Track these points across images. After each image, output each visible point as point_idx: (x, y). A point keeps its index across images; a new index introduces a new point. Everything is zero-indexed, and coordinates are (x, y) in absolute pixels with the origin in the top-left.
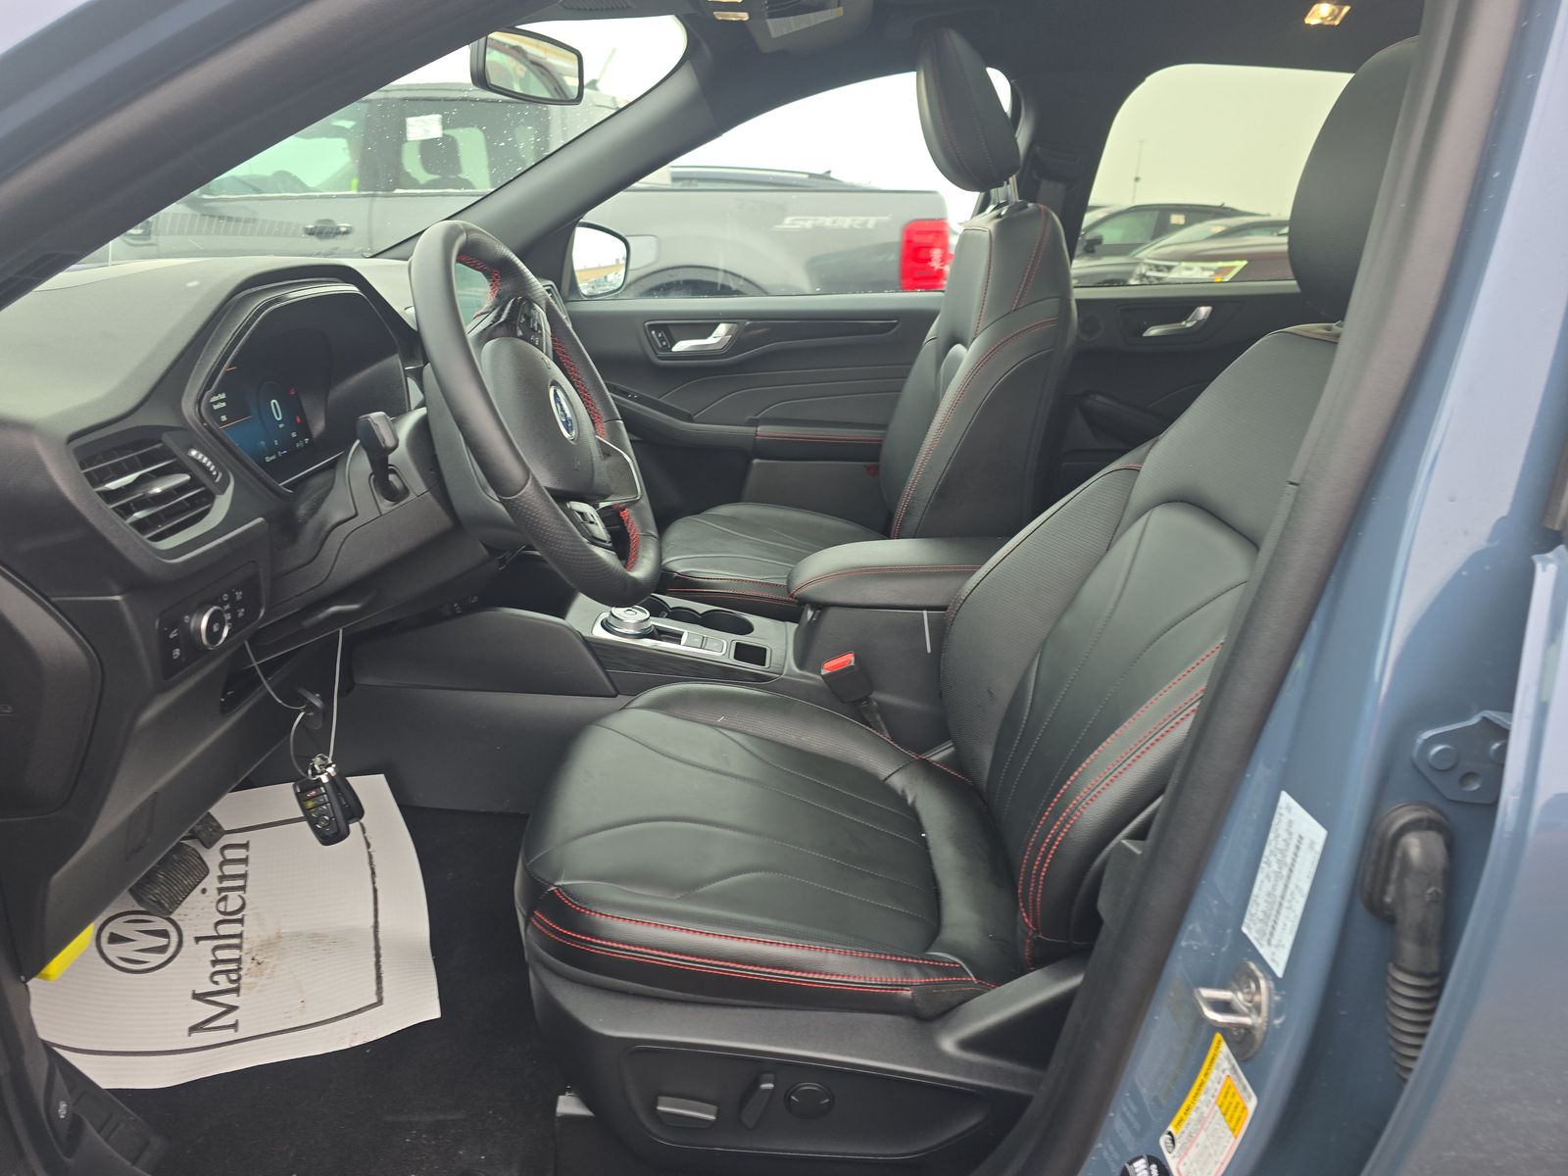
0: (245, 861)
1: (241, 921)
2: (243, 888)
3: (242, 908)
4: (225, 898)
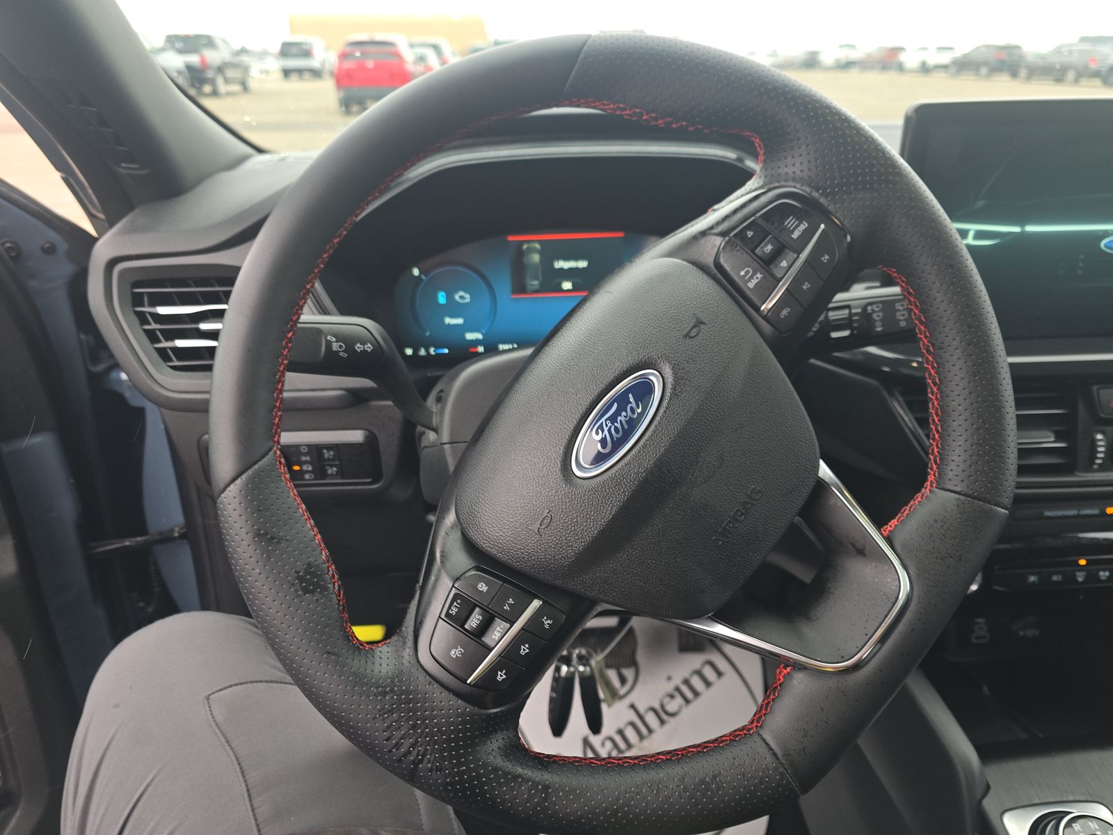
0: (708, 684)
1: (662, 722)
2: (687, 701)
3: (672, 715)
4: (672, 696)
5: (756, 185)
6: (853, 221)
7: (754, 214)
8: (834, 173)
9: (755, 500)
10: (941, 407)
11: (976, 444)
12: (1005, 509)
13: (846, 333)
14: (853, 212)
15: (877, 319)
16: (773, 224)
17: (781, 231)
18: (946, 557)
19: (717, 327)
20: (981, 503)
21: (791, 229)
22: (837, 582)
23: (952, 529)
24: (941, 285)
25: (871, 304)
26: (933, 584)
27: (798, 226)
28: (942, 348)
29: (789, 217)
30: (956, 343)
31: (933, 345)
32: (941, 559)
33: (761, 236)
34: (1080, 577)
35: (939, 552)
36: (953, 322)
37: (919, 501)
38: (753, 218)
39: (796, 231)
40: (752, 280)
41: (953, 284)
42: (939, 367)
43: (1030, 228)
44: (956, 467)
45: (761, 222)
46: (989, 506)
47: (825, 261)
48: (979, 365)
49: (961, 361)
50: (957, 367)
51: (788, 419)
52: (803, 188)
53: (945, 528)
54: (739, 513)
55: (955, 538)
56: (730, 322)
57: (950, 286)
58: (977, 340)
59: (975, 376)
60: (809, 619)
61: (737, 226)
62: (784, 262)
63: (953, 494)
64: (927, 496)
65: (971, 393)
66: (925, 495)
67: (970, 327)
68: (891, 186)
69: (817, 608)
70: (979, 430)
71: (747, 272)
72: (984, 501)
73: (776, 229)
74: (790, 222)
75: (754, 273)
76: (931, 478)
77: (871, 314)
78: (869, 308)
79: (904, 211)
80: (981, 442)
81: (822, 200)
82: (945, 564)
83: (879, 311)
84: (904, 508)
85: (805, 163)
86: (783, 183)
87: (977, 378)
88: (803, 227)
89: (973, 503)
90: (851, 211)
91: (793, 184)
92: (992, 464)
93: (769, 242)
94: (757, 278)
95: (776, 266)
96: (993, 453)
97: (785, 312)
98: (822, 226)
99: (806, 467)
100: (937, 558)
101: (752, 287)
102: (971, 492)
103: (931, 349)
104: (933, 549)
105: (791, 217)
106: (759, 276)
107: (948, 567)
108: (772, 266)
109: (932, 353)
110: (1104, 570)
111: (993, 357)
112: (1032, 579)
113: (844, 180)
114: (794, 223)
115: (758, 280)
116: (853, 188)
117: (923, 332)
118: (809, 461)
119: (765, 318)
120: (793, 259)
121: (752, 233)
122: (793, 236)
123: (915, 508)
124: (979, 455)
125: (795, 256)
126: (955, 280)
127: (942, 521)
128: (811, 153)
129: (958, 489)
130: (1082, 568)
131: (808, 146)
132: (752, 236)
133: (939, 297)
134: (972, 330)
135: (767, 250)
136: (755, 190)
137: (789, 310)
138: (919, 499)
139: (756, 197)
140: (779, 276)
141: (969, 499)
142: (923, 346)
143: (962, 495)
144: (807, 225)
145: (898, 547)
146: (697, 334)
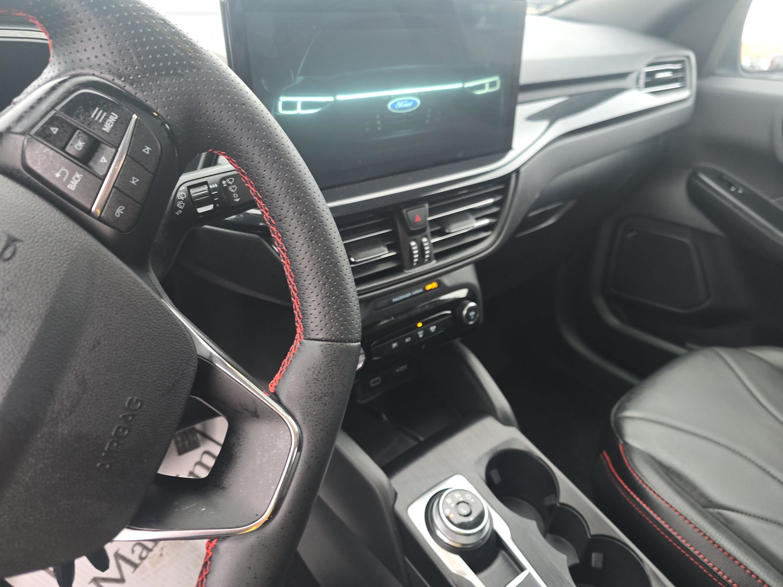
5: (52, 74)
6: (166, 108)
7: (53, 108)
8: (132, 58)
9: (136, 410)
10: (293, 271)
11: (325, 297)
12: (357, 342)
13: (210, 207)
14: (164, 100)
15: (233, 191)
16: (78, 117)
17: (89, 124)
18: (321, 397)
19: (37, 242)
20: (339, 344)
21: (100, 121)
22: (241, 445)
23: (322, 372)
24: (266, 164)
25: (224, 179)
26: (317, 423)
27: (107, 118)
28: (281, 220)
29: (95, 109)
30: (291, 213)
31: (273, 217)
32: (318, 400)
33: (69, 132)
34: (421, 334)
35: (316, 395)
36: (284, 196)
37: (294, 354)
38: (53, 112)
39: (107, 123)
40: (72, 182)
41: (275, 162)
42: (283, 237)
43: (342, 97)
44: (314, 319)
45: (63, 116)
46: (345, 344)
47: (148, 153)
48: (313, 231)
49: (298, 229)
50: (297, 235)
51: (151, 320)
52: (102, 75)
53: (316, 372)
54: (121, 430)
55: (326, 379)
56: (54, 233)
57: (273, 164)
58: (306, 210)
59: (312, 241)
60: (223, 488)
61: (37, 123)
62: (103, 158)
63: (317, 342)
64: (298, 348)
65: (312, 256)
66: (297, 347)
67: (298, 199)
68: (195, 71)
69: (229, 476)
70: (325, 285)
71: (63, 174)
72: (341, 342)
73: (83, 123)
74: (97, 114)
75: (72, 175)
76: (298, 330)
77: (227, 188)
78: (224, 182)
79: (214, 96)
80: (328, 294)
81: (128, 88)
82: (322, 403)
83: (233, 184)
84: (284, 361)
85: (97, 47)
86: (79, 71)
87: (313, 242)
88: (113, 118)
89: (333, 345)
90: (162, 98)
91: (91, 72)
92: (340, 310)
93: (78, 137)
94: (77, 179)
95: (96, 163)
96: (339, 301)
97: (119, 211)
98: (135, 116)
99: (182, 360)
100: (315, 400)
101: (73, 189)
102: (329, 337)
103: (272, 221)
104: (311, 393)
105: (97, 109)
106: (78, 175)
107: (325, 404)
108: (91, 164)
109: (274, 225)
110: (432, 326)
111: (322, 222)
112: (394, 345)
113: (145, 66)
114: (102, 114)
115: (79, 180)
116: (156, 74)
117: (263, 207)
118: (184, 354)
119: (99, 219)
120: (113, 154)
121: (57, 129)
122: (104, 129)
123: (291, 361)
124: (329, 306)
125: (114, 150)
126: (276, 158)
127: (313, 368)
128: (100, 36)
129: (320, 337)
130: (420, 329)
131: (94, 29)
132: (58, 132)
133: (267, 174)
134: (300, 201)
135: (79, 147)
136: (52, 79)
137: (124, 208)
138: (293, 351)
139: (54, 88)
140: (101, 174)
141: (329, 343)
142: (267, 219)
143: (324, 341)
144: (117, 117)
145: (283, 399)
146: (14, 254)
